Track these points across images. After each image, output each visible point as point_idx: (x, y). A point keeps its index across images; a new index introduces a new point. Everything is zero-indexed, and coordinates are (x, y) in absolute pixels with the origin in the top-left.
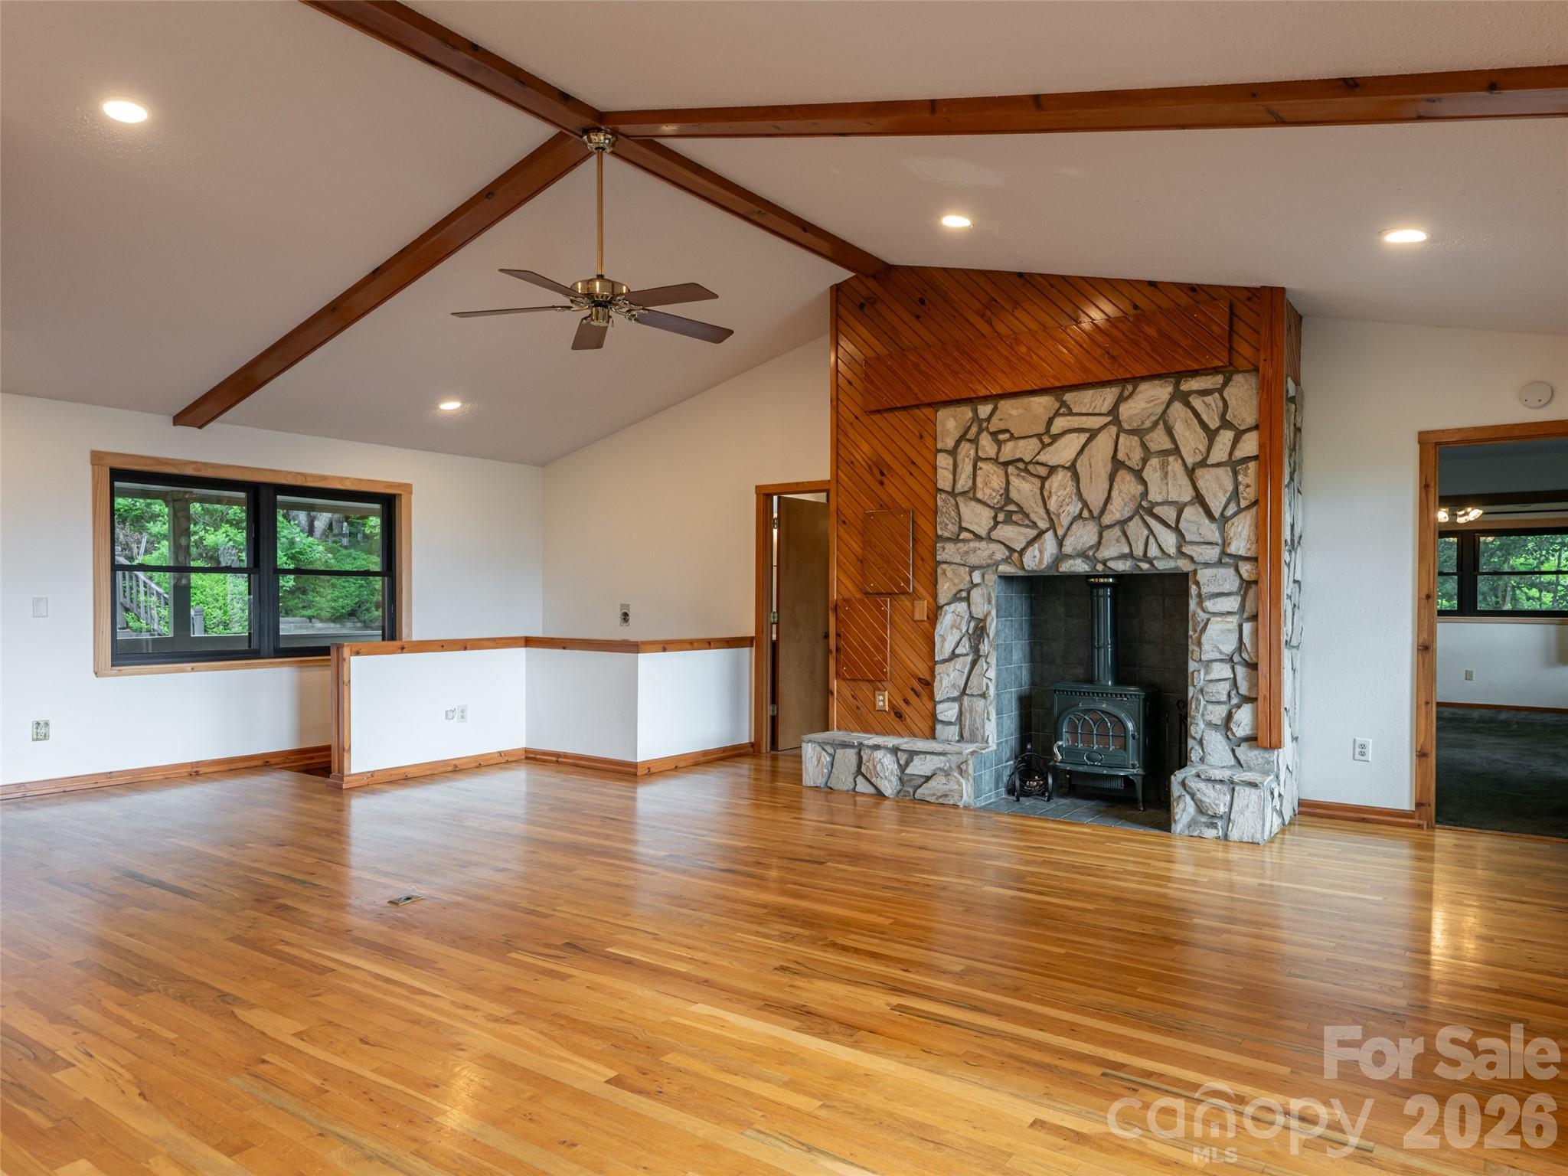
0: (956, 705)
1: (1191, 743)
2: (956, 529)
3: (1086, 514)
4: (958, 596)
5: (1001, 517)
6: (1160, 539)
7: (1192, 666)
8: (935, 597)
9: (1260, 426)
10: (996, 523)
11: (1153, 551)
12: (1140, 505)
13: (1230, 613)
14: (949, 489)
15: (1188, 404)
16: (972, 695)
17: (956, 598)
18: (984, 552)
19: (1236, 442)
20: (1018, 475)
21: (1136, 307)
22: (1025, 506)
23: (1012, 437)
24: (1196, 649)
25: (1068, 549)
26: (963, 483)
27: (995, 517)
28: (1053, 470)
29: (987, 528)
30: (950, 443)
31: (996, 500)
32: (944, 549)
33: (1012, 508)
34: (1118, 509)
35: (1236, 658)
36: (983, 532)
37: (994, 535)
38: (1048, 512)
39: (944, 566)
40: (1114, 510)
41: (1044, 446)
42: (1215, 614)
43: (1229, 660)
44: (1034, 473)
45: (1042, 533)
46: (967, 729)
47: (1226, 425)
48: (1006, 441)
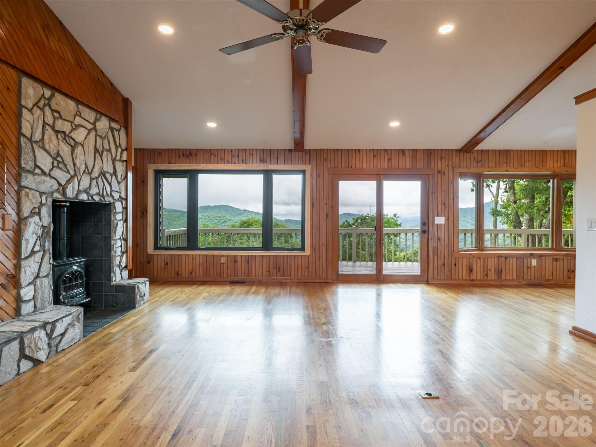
0: (32, 287)
1: (112, 274)
2: (33, 165)
3: (87, 171)
4: (33, 211)
5: (55, 164)
6: (106, 188)
7: (113, 242)
8: (19, 212)
9: (128, 149)
10: (54, 167)
11: (105, 194)
12: (101, 172)
13: (121, 220)
14: (29, 136)
15: (112, 132)
16: (42, 277)
17: (32, 214)
18: (49, 185)
19: (122, 153)
20: (62, 141)
21: (98, 80)
22: (65, 160)
23: (60, 117)
24: (114, 235)
25: (81, 188)
26: (37, 136)
27: (53, 163)
28: (77, 143)
29: (49, 169)
30: (30, 105)
31: (53, 153)
32: (26, 178)
33: (59, 159)
35: (122, 238)
36: (47, 171)
37: (53, 174)
38: (75, 165)
39: (26, 190)
40: (95, 172)
41: (73, 129)
42: (118, 220)
43: (120, 238)
44: (69, 142)
45: (72, 177)
46: (39, 300)
47: (120, 146)
48: (58, 118)
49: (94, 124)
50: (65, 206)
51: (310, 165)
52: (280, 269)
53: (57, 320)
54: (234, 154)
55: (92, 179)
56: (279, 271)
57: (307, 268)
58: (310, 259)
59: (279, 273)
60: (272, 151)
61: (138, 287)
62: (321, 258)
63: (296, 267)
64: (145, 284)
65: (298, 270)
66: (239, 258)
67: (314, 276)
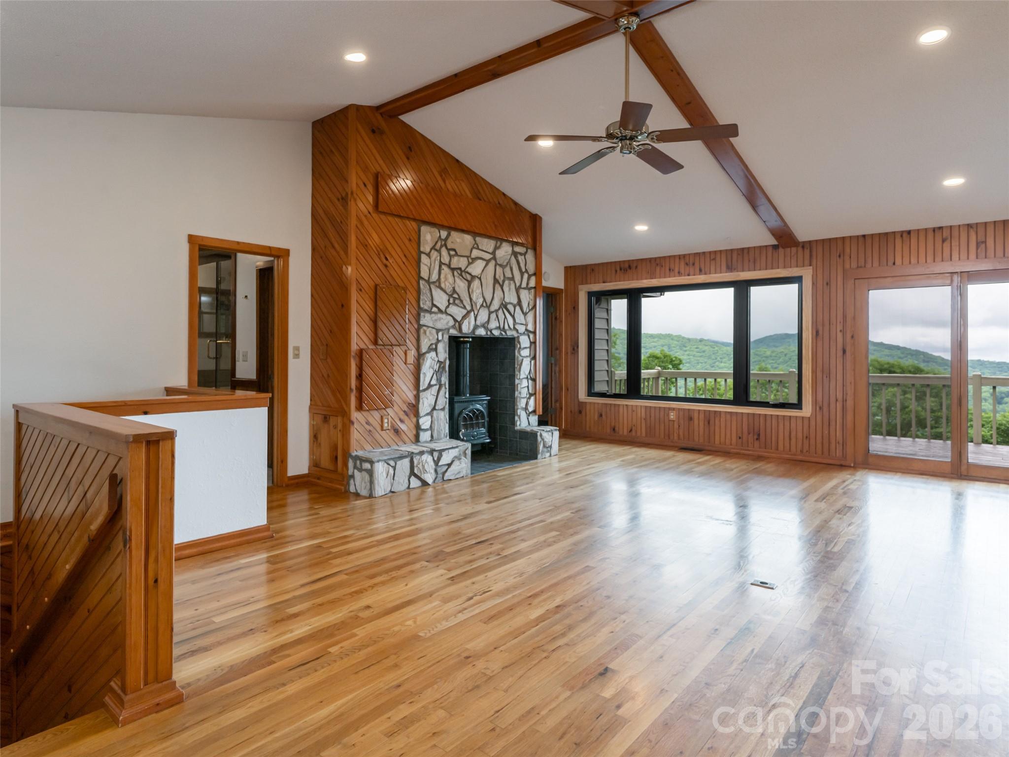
0: (429, 417)
1: (516, 418)
2: (430, 305)
3: (484, 304)
4: (431, 347)
5: (451, 301)
6: (509, 321)
7: (517, 381)
8: (418, 348)
9: (537, 274)
10: (449, 304)
11: (506, 327)
12: (502, 303)
13: (527, 356)
14: (427, 278)
15: (516, 257)
16: (438, 410)
17: (430, 350)
18: (445, 322)
19: (529, 279)
20: (459, 277)
21: (499, 203)
22: (461, 295)
23: (457, 254)
24: (518, 373)
25: (478, 323)
26: (434, 277)
27: (449, 300)
28: (473, 277)
29: (445, 306)
30: (428, 250)
31: (449, 290)
32: (424, 317)
33: (455, 296)
34: (496, 305)
35: (529, 377)
36: (443, 309)
37: (449, 311)
38: (471, 299)
39: (425, 328)
41: (469, 264)
42: (524, 357)
43: (527, 377)
44: (465, 277)
45: (469, 312)
46: (436, 431)
47: (526, 271)
48: (454, 256)
49: (494, 253)
50: (467, 342)
51: (811, 267)
52: (759, 435)
53: (444, 450)
54: (687, 261)
55: (490, 313)
56: (757, 439)
57: (807, 437)
58: (813, 423)
59: (758, 442)
60: (746, 251)
61: (541, 435)
62: (833, 423)
63: (787, 434)
64: (552, 433)
65: (790, 439)
66: (696, 415)
67: (819, 451)
